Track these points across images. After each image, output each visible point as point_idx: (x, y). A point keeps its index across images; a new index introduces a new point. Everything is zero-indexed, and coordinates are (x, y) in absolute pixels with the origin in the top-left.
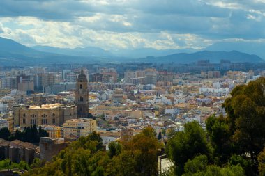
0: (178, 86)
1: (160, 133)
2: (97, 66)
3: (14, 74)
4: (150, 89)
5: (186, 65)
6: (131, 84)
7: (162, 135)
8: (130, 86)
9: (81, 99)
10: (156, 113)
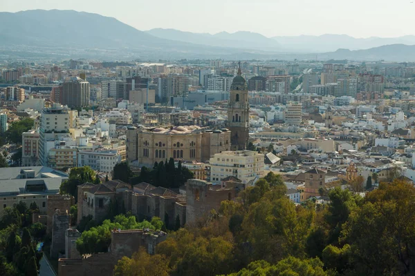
0: (394, 100)
1: (369, 178)
2: (255, 64)
3: (120, 75)
4: (347, 104)
5: (405, 64)
6: (315, 94)
7: (373, 181)
8: (313, 98)
9: (237, 119)
10: (359, 144)
